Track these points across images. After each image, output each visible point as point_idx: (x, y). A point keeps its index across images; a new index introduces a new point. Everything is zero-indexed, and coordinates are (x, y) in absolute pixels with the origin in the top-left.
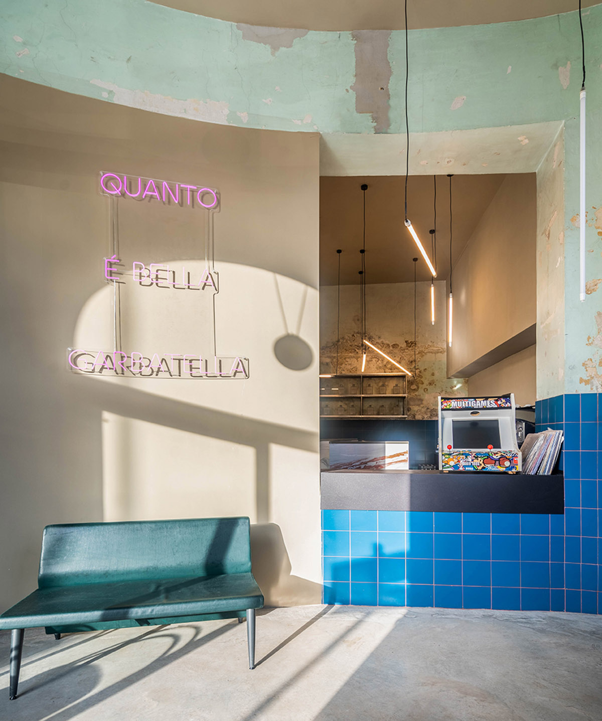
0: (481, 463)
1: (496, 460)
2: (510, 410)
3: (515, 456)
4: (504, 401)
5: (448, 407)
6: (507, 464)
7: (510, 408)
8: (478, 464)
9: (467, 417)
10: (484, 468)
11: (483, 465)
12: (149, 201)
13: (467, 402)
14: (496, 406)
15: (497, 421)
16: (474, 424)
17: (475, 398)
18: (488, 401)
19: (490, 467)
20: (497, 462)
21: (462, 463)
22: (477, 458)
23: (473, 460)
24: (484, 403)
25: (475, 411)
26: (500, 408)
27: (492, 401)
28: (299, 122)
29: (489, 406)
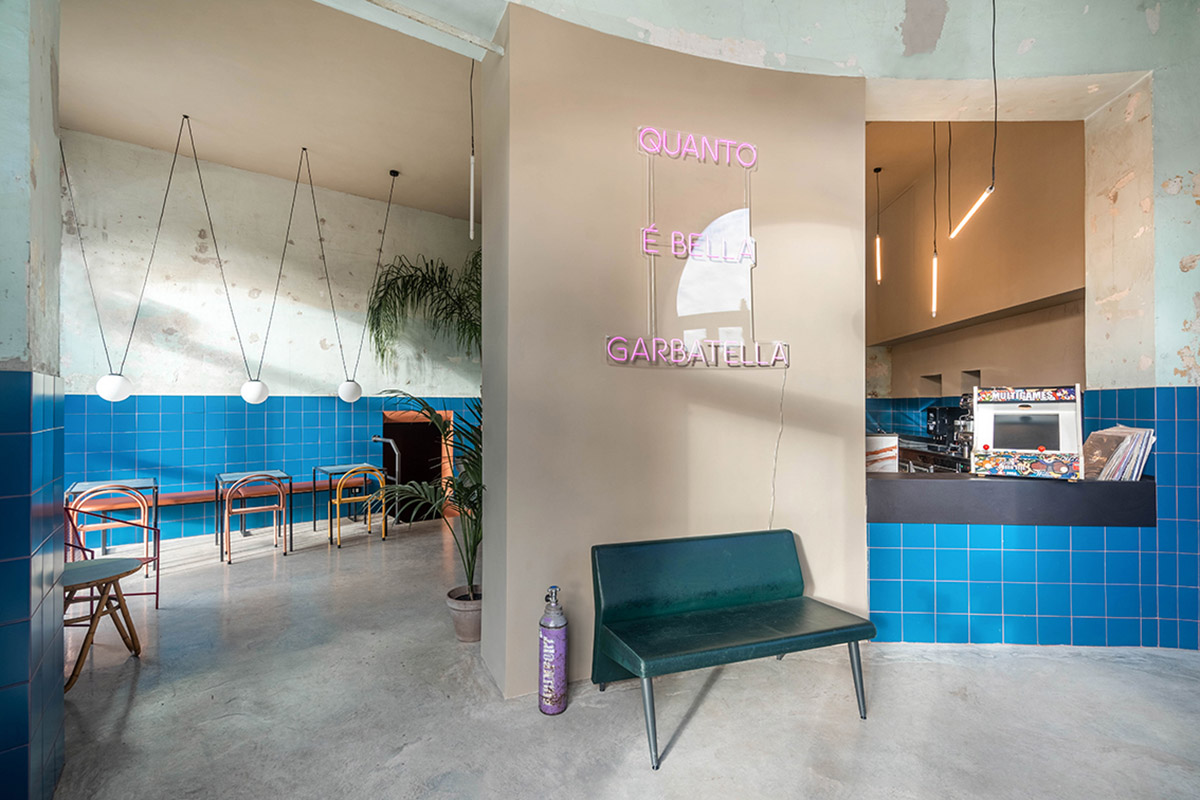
0: (1028, 467)
1: (1048, 465)
2: (1074, 404)
3: (1076, 460)
4: (1065, 392)
5: (987, 399)
6: (1064, 470)
7: (1074, 401)
8: (1024, 468)
9: (1016, 411)
10: (1030, 473)
11: (1030, 470)
12: (685, 159)
13: (1013, 394)
14: (1054, 399)
15: (1057, 415)
16: (1026, 419)
17: (1025, 389)
18: (1043, 393)
19: (1039, 473)
20: (1050, 467)
21: (1002, 466)
22: (1022, 461)
23: (1016, 464)
24: (1037, 395)
25: (1025, 404)
26: (1059, 400)
27: (1050, 391)
28: (842, 65)
29: (1044, 399)
